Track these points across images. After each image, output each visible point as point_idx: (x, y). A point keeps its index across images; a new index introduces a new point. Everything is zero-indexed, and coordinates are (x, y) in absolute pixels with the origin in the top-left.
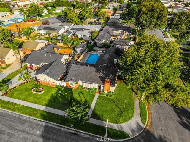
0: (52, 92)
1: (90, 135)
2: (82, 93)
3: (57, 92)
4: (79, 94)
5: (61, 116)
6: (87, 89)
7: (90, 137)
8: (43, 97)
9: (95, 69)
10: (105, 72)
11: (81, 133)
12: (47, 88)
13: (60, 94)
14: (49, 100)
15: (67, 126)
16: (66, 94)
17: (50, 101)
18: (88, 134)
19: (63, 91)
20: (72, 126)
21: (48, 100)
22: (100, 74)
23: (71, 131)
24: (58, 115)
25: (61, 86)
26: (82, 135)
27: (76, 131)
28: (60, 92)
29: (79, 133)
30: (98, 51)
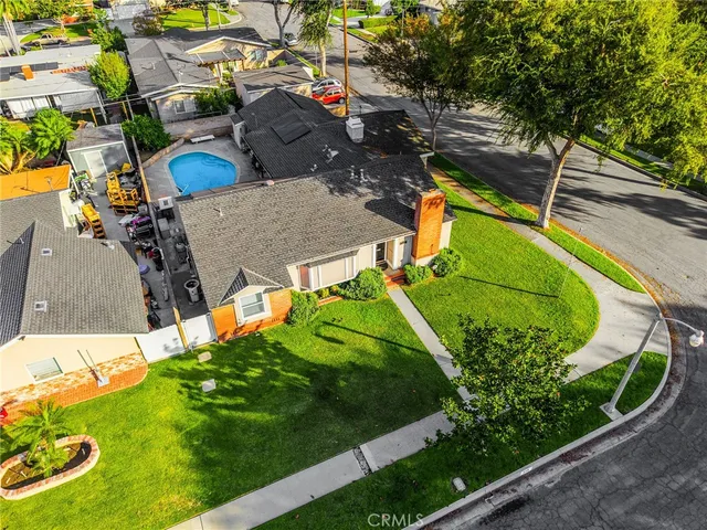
0: (165, 413)
1: (565, 458)
2: (326, 323)
3: (191, 397)
4: (318, 335)
5: (354, 486)
6: (332, 293)
7: (574, 464)
8: (127, 477)
9: (317, 183)
10: (374, 177)
11: (525, 477)
12: (99, 416)
13: (220, 392)
14: (191, 466)
15: (442, 507)
16: (254, 373)
17: (204, 464)
18: (552, 463)
19: (227, 370)
20: (459, 484)
21: (180, 472)
22: (356, 192)
23: (484, 510)
24: (339, 496)
25: (178, 357)
26: (542, 487)
27: (497, 491)
28: (209, 385)
29: (522, 490)
30: (193, 140)
